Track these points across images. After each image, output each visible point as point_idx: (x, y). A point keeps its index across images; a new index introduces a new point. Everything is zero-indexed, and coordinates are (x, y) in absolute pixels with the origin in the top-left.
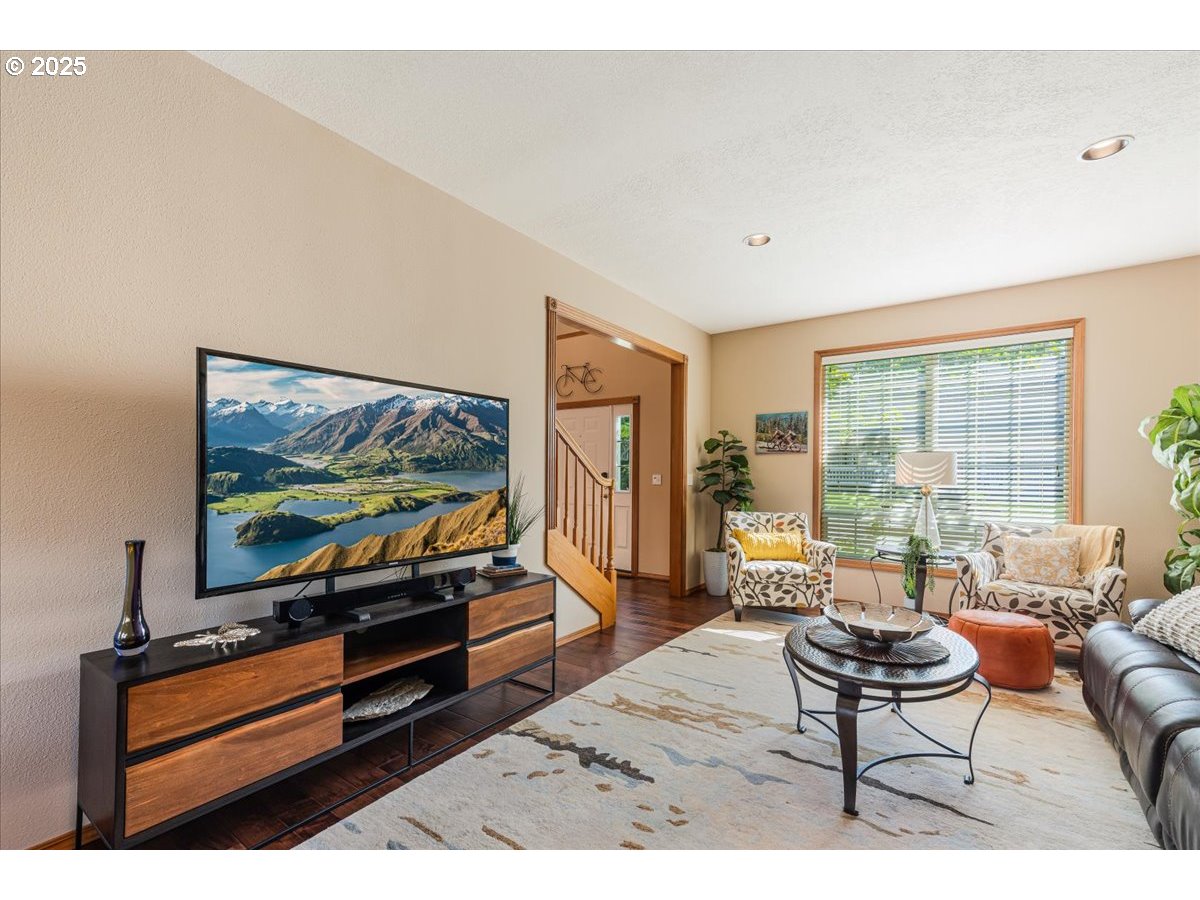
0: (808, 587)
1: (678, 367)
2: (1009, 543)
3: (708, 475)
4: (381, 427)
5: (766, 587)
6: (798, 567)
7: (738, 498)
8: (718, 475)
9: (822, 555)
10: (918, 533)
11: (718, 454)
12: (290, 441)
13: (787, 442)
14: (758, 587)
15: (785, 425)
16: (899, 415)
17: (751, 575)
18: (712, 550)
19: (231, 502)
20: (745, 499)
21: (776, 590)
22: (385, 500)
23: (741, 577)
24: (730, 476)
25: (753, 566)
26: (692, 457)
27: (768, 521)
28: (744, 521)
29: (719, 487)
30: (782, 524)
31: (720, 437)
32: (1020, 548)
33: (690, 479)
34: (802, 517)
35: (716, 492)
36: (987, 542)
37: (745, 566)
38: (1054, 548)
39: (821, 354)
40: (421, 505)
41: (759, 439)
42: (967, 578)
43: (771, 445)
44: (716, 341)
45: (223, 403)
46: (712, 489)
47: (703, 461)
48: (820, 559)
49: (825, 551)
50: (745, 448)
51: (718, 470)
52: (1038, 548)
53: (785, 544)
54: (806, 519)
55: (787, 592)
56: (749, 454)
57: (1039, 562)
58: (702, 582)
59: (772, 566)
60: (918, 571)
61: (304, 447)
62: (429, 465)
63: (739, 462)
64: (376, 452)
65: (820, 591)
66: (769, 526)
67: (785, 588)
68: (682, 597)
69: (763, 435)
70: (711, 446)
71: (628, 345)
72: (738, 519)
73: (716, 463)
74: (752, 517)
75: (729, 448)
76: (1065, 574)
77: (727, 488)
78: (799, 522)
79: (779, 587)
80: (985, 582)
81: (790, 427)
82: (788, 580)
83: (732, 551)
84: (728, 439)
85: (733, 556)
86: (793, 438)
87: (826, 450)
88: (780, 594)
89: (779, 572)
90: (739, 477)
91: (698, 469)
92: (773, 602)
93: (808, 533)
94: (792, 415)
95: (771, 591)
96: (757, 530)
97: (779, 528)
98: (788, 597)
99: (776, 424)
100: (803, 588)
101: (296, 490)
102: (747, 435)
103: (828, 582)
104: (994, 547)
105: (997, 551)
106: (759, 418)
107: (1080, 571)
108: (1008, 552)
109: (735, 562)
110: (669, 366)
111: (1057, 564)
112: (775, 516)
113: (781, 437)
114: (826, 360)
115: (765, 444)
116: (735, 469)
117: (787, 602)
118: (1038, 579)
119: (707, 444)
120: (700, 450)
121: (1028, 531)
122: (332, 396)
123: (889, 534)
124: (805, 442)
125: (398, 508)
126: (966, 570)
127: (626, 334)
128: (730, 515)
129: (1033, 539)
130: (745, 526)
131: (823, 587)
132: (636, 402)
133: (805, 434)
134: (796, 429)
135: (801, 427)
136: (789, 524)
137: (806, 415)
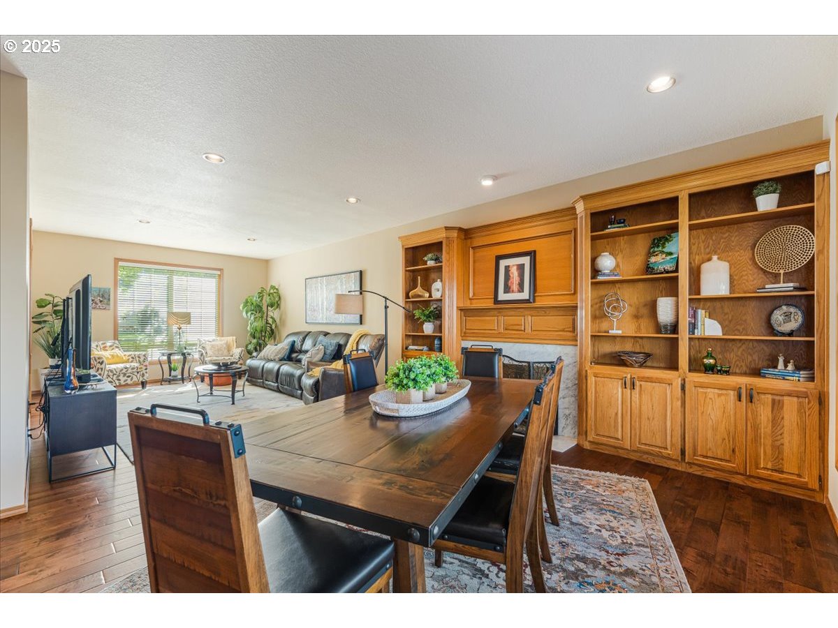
0: (138, 373)
5: (119, 376)
6: (133, 364)
9: (142, 358)
14: (115, 376)
16: (159, 294)
21: (124, 376)
23: (106, 373)
25: (113, 367)
27: (97, 346)
30: (106, 347)
32: (213, 346)
34: (116, 343)
37: (108, 367)
38: (220, 345)
39: (118, 260)
42: (202, 358)
53: (116, 356)
55: (129, 377)
57: (219, 350)
59: (121, 366)
65: (143, 374)
66: (99, 348)
67: (127, 375)
70: (44, 303)
76: (226, 352)
78: (115, 345)
79: (125, 374)
81: (99, 295)
82: (130, 371)
83: (101, 361)
85: (102, 363)
86: (101, 301)
87: (120, 309)
88: (126, 378)
89: (124, 368)
92: (122, 383)
94: (100, 289)
95: (121, 378)
97: (105, 349)
98: (129, 379)
100: (136, 374)
103: (146, 369)
104: (203, 347)
107: (229, 351)
108: (207, 347)
111: (222, 350)
114: (121, 264)
117: (129, 382)
118: (219, 355)
119: (39, 302)
124: (109, 305)
126: (202, 355)
131: (144, 371)
133: (109, 299)
134: (103, 296)
135: (106, 296)
136: (111, 346)
137: (110, 289)
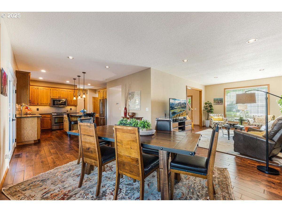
1: (200, 92)
2: (256, 118)
3: (205, 108)
4: (180, 105)
6: (222, 122)
7: (211, 112)
8: (207, 108)
9: (226, 120)
10: (242, 116)
11: (207, 105)
12: (174, 106)
13: (219, 103)
15: (219, 100)
17: (214, 123)
18: (206, 120)
19: (171, 111)
20: (212, 112)
22: (179, 111)
23: (213, 123)
24: (209, 108)
25: (215, 121)
26: (203, 105)
27: (216, 115)
28: (212, 115)
29: (208, 110)
31: (208, 102)
32: (258, 119)
33: (203, 108)
34: (222, 114)
35: (207, 111)
36: (253, 118)
37: (213, 121)
38: (263, 118)
39: (225, 89)
40: (182, 111)
41: (214, 102)
42: (248, 122)
43: (216, 103)
44: (206, 87)
45: (171, 102)
46: (206, 110)
47: (204, 106)
48: (225, 120)
49: (226, 119)
50: (212, 104)
51: (207, 107)
52: (260, 118)
53: (220, 118)
54: (223, 115)
55: (220, 125)
56: (213, 105)
57: (260, 120)
58: (205, 125)
59: (218, 121)
60: (241, 122)
61: (175, 106)
62: (182, 108)
63: (211, 106)
64: (179, 107)
66: (217, 116)
68: (202, 127)
69: (215, 102)
70: (206, 104)
71: (190, 89)
72: (211, 115)
73: (207, 106)
74: (214, 115)
75: (209, 104)
77: (209, 110)
78: (222, 115)
80: (251, 123)
82: (220, 123)
83: (211, 119)
84: (209, 102)
85: (211, 120)
86: (220, 102)
87: (226, 104)
89: (219, 122)
90: (211, 108)
91: (204, 107)
93: (223, 117)
94: (220, 99)
96: (215, 116)
97: (218, 116)
99: (217, 100)
100: (223, 124)
101: (175, 110)
102: (212, 102)
104: (254, 118)
105: (254, 119)
106: (214, 99)
108: (256, 119)
109: (212, 121)
110: (199, 91)
111: (263, 120)
112: (218, 114)
113: (218, 102)
114: (226, 90)
115: (215, 103)
116: (210, 107)
118: (260, 123)
119: (205, 103)
120: (204, 104)
121: (260, 116)
122: (177, 102)
123: (237, 117)
125: (180, 111)
126: (248, 121)
127: (190, 87)
128: (210, 114)
129: (260, 117)
130: (213, 116)
132: (192, 97)
133: (222, 102)
134: (221, 101)
135: (222, 101)
136: (220, 115)
137: (223, 98)
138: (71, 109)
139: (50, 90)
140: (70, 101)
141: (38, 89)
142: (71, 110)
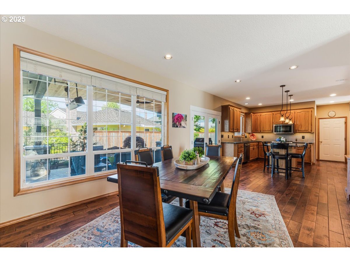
138: (303, 137)
139: (273, 114)
140: (299, 125)
141: (261, 115)
142: (303, 139)
